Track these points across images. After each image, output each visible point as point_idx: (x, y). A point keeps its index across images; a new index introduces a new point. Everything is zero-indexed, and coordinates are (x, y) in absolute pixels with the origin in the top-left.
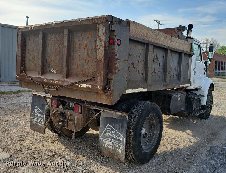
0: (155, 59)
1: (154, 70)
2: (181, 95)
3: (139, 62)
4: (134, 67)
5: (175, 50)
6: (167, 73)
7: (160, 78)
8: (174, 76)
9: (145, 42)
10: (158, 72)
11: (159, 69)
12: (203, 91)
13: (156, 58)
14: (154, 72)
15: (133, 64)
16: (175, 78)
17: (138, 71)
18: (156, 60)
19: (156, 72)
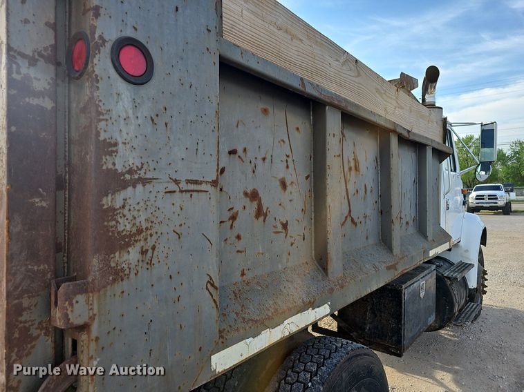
0: (350, 169)
1: (350, 211)
2: (427, 277)
3: (284, 185)
4: (260, 213)
5: (412, 137)
6: (394, 218)
7: (371, 241)
8: (407, 223)
9: (310, 90)
10: (363, 220)
11: (366, 208)
12: (467, 251)
13: (352, 164)
14: (349, 219)
15: (254, 196)
16: (411, 230)
17: (285, 226)
18: (353, 172)
19: (356, 220)
